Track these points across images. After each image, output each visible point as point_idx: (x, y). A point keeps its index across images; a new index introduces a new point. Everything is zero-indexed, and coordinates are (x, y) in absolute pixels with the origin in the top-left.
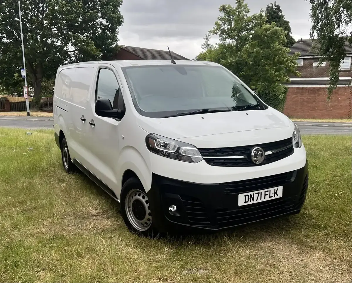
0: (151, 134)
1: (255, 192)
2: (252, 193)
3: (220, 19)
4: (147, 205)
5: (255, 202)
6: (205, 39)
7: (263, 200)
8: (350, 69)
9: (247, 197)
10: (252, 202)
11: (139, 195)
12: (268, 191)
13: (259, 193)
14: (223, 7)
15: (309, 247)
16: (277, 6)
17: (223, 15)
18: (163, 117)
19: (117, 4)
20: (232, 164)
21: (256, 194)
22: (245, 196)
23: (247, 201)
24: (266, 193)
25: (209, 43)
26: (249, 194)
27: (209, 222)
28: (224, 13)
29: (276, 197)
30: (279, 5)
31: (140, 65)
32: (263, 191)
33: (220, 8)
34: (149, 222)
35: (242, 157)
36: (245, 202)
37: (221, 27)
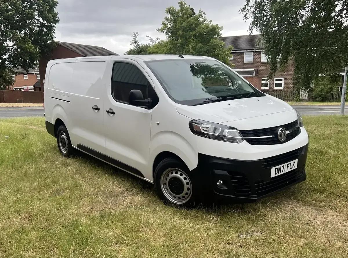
0: (194, 120)
1: (281, 165)
2: (280, 166)
3: (167, 20)
4: (185, 181)
5: (282, 173)
6: (133, 36)
7: (286, 171)
8: (253, 62)
9: (277, 169)
10: (280, 174)
11: (177, 173)
12: (289, 164)
13: (284, 166)
14: (169, 9)
15: (320, 207)
16: (191, 9)
17: (169, 16)
18: (195, 104)
19: (53, 5)
20: (257, 143)
21: (282, 166)
22: (276, 169)
23: (276, 173)
24: (288, 166)
25: (137, 39)
26: (278, 167)
27: (250, 193)
28: (170, 15)
29: (294, 168)
30: (193, 8)
31: (157, 60)
32: (286, 164)
33: (166, 10)
34: (186, 196)
35: (271, 136)
36: (276, 174)
37: (168, 26)
